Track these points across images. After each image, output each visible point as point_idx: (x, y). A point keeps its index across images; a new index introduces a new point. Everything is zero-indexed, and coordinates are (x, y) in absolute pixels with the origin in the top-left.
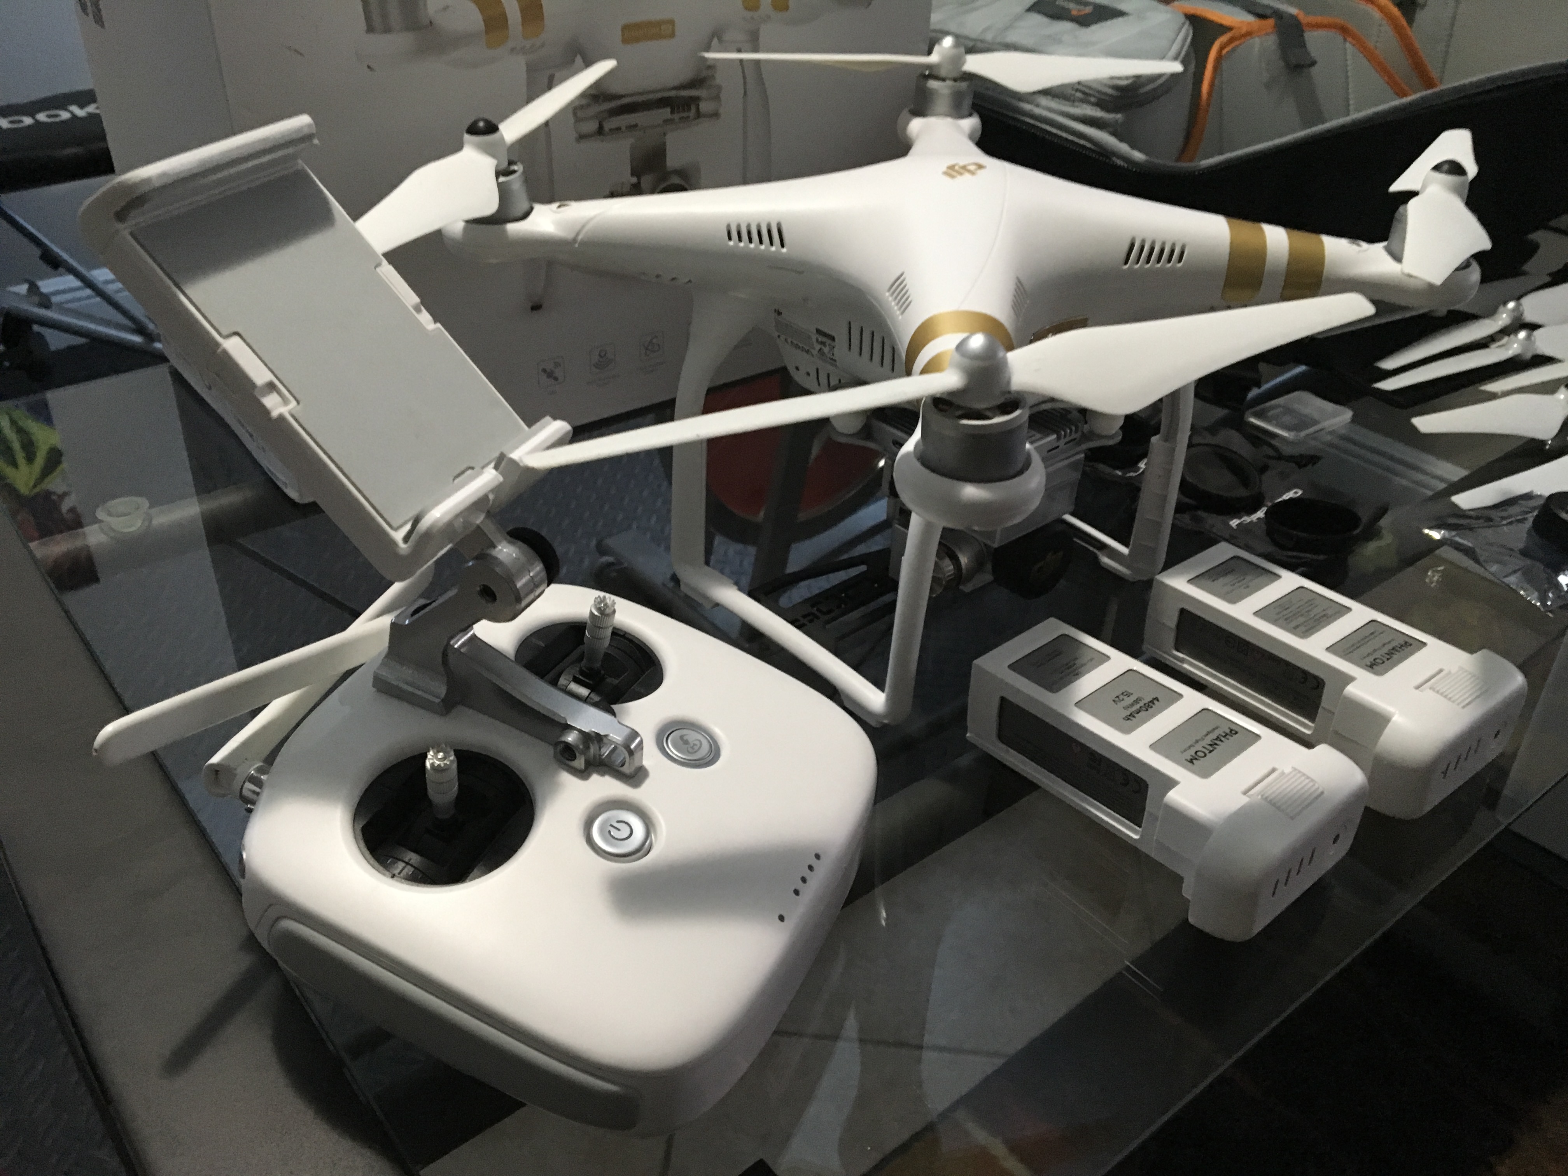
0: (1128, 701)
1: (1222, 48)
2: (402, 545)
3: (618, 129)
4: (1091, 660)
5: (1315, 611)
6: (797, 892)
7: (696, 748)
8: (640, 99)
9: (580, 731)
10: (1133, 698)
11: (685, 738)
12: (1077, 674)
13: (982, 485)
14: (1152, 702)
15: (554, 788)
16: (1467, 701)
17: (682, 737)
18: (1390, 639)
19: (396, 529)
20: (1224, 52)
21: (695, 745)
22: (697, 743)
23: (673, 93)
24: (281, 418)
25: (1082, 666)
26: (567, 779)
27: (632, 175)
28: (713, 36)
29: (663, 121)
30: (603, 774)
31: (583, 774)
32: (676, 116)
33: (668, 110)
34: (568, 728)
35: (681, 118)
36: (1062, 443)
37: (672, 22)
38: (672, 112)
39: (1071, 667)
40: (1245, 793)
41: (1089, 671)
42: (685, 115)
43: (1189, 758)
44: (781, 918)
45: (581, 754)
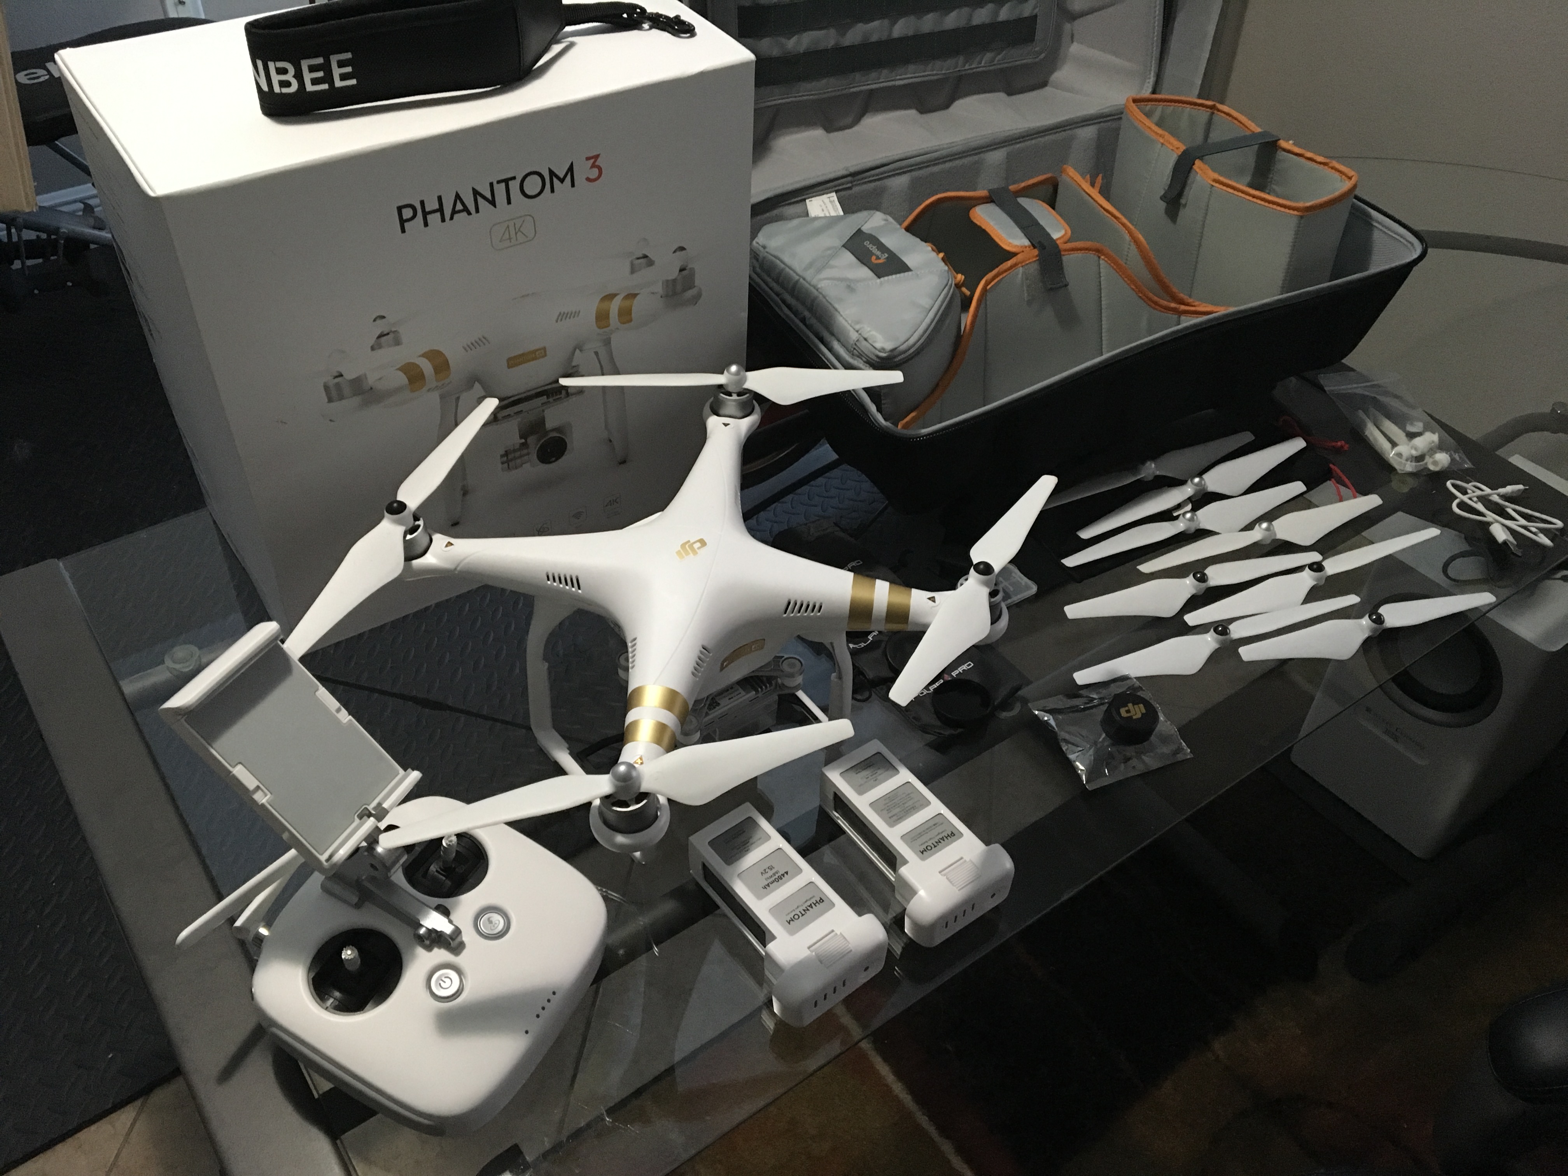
0: (770, 873)
1: (987, 283)
2: (325, 863)
3: (509, 415)
4: (760, 839)
5: (910, 803)
6: (538, 1016)
7: (496, 926)
8: (523, 396)
9: (426, 928)
10: (774, 871)
11: (491, 919)
12: (747, 850)
13: (626, 835)
14: (783, 875)
15: (413, 956)
16: (963, 886)
17: (489, 919)
18: (943, 830)
19: (322, 854)
20: (989, 287)
21: (496, 924)
22: (497, 922)
23: (549, 387)
24: (263, 805)
25: (752, 844)
26: (420, 951)
27: (521, 438)
28: (575, 350)
29: (542, 404)
30: (440, 948)
31: (429, 948)
32: (551, 400)
33: (545, 397)
34: (422, 926)
35: (554, 400)
36: (760, 695)
37: (544, 349)
38: (548, 398)
39: (745, 844)
40: (809, 948)
41: (755, 849)
42: (559, 396)
43: (789, 919)
44: (527, 1032)
45: (427, 940)
